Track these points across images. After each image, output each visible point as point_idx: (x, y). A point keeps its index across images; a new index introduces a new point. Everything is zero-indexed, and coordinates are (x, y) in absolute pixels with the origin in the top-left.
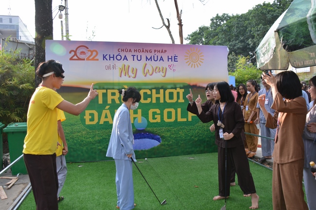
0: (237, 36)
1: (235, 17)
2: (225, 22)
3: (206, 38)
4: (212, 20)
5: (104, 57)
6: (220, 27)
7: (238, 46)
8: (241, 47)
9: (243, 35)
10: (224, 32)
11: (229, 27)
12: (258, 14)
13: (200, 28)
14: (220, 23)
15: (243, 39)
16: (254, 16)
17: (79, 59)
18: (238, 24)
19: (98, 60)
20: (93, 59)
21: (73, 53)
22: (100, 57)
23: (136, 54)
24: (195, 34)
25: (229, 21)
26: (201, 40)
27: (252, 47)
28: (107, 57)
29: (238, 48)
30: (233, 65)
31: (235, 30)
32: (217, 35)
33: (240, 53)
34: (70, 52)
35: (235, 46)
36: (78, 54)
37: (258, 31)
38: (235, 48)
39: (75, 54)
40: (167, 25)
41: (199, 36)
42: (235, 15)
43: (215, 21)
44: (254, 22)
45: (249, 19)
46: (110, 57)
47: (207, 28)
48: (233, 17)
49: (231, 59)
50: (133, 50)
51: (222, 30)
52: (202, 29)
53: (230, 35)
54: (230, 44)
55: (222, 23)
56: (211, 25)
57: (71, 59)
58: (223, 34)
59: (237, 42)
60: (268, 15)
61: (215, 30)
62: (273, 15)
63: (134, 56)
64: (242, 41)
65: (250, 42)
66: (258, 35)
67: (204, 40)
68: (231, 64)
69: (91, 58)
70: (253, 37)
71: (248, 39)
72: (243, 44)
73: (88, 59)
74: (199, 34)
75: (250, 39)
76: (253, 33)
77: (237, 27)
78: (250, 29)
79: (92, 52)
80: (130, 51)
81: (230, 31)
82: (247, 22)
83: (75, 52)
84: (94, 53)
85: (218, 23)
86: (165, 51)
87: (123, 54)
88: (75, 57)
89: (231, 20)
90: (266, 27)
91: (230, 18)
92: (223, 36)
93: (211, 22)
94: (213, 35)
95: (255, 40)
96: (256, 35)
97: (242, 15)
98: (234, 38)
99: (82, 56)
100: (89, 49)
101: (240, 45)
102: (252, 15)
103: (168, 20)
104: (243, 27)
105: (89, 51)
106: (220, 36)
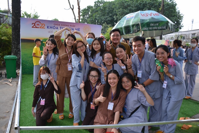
0: (108, 13)
1: (108, 2)
2: (102, 5)
3: (91, 13)
4: (95, 2)
5: (48, 27)
6: (99, 7)
7: (108, 19)
8: (110, 20)
9: (111, 13)
10: (102, 10)
11: (104, 8)
12: (120, 2)
13: (88, 7)
14: (100, 5)
15: (112, 15)
16: (118, 4)
17: (36, 27)
18: (109, 6)
19: (45, 28)
20: (43, 28)
21: (33, 25)
22: (46, 27)
23: (62, 26)
24: (85, 9)
25: (104, 4)
26: (89, 13)
27: (116, 20)
28: (49, 27)
29: (108, 20)
30: (105, 29)
31: (107, 10)
32: (97, 11)
33: (109, 24)
34: (32, 24)
35: (107, 19)
36: (36, 25)
37: (119, 12)
38: (107, 20)
39: (35, 25)
40: (72, 8)
41: (87, 11)
42: (108, 1)
43: (97, 3)
44: (118, 6)
45: (115, 5)
46: (50, 27)
47: (92, 7)
48: (107, 2)
49: (104, 26)
50: (60, 25)
51: (100, 9)
52: (89, 8)
53: (104, 12)
54: (104, 17)
55: (101, 5)
56: (94, 6)
57: (33, 27)
58: (100, 12)
59: (108, 16)
60: (125, 4)
61: (97, 8)
62: (127, 4)
63: (61, 27)
64: (110, 17)
65: (115, 18)
66: (119, 14)
67: (90, 13)
68: (104, 29)
69: (42, 27)
70: (117, 15)
71: (114, 15)
72: (111, 18)
73: (40, 28)
74: (87, 10)
75: (115, 16)
76: (117, 13)
77: (108, 8)
78: (115, 10)
79: (42, 24)
80: (59, 25)
81: (105, 10)
82: (114, 6)
83: (35, 24)
84: (43, 25)
85: (99, 5)
86: (75, 26)
87: (56, 26)
88: (35, 26)
89: (106, 4)
90: (123, 10)
91: (105, 2)
92: (101, 13)
93: (94, 4)
94: (95, 11)
95: (118, 17)
96: (118, 14)
97: (112, 2)
98: (107, 14)
99: (38, 26)
100: (41, 23)
101: (109, 19)
102: (117, 2)
103: (73, 5)
104: (112, 8)
105: (41, 24)
106: (99, 13)
